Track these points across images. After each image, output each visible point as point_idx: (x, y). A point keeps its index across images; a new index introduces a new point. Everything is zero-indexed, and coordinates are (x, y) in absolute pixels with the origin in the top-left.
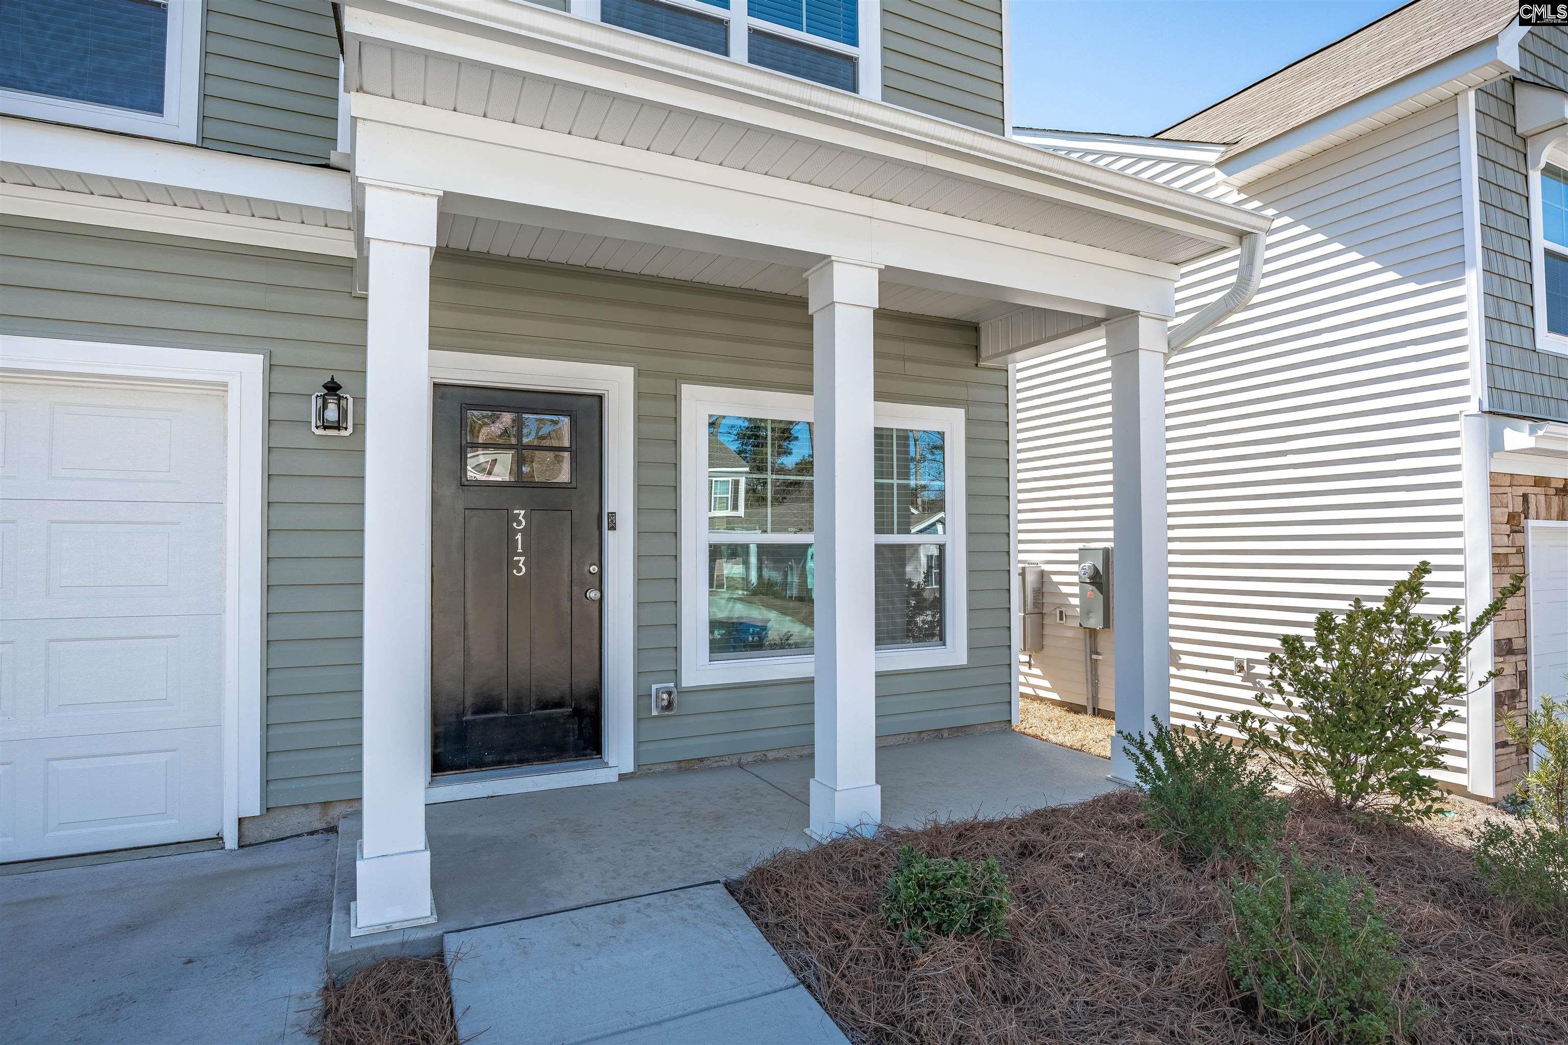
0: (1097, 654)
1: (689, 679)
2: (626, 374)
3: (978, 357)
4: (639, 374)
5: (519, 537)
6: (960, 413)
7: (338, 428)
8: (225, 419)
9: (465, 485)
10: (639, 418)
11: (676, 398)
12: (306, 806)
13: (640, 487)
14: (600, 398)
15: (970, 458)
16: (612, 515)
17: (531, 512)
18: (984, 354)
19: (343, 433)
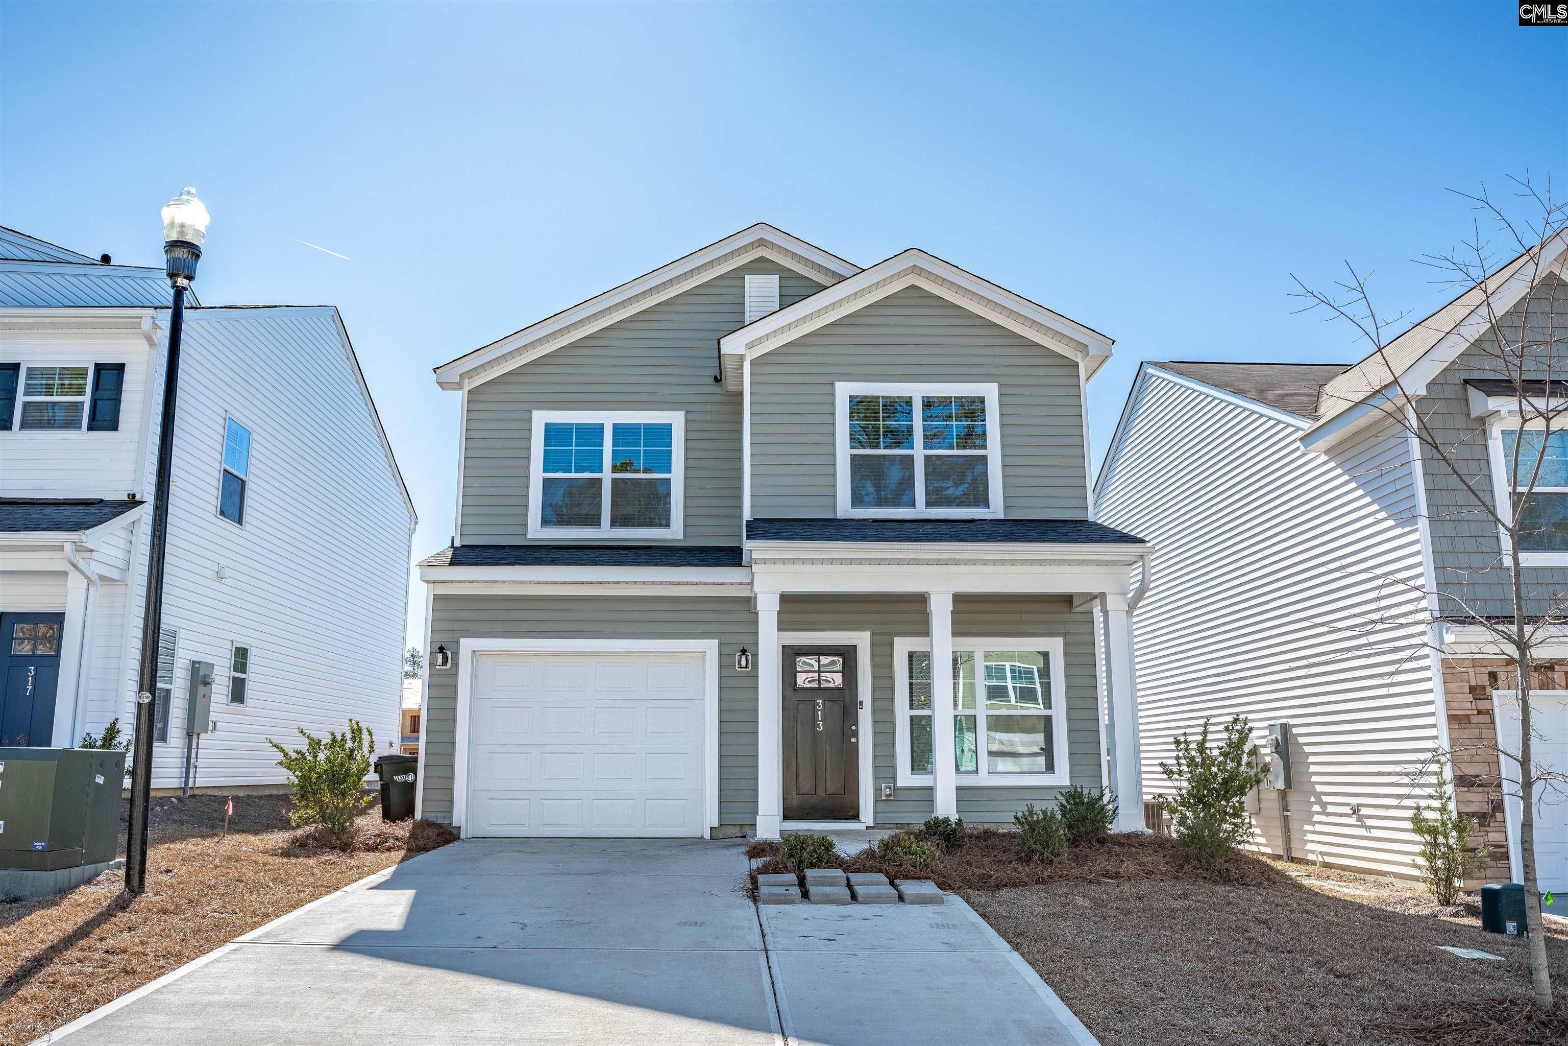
0: (1288, 811)
1: (901, 783)
2: (867, 635)
3: (1071, 606)
4: (873, 635)
5: (820, 713)
6: (1060, 640)
7: (746, 668)
8: (705, 666)
9: (796, 689)
10: (873, 655)
11: (891, 645)
12: (734, 825)
13: (874, 688)
14: (856, 646)
15: (1067, 665)
16: (861, 702)
17: (824, 701)
18: (1075, 604)
19: (748, 669)
